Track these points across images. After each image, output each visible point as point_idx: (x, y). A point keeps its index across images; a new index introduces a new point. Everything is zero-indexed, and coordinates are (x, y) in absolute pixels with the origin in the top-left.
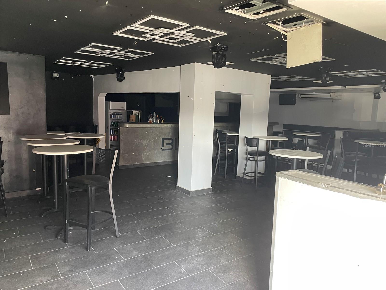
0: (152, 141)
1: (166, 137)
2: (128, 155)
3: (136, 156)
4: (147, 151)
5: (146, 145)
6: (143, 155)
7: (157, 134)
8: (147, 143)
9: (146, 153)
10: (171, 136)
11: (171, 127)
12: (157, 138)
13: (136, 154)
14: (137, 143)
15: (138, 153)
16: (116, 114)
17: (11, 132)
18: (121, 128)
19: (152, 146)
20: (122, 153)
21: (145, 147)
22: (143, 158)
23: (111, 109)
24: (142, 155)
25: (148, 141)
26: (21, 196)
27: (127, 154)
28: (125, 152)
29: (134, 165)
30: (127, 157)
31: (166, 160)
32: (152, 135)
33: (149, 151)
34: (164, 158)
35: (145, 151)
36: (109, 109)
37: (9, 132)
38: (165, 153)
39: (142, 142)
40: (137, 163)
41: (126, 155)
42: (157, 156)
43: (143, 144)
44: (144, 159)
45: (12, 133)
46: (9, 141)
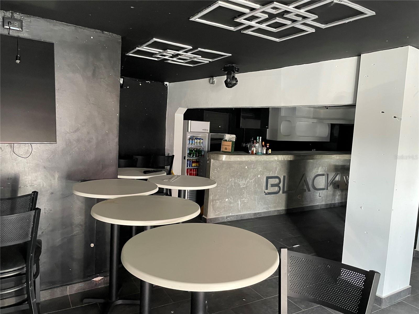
0: (252, 180)
1: (271, 175)
2: (220, 203)
3: (230, 203)
4: (245, 195)
5: (245, 186)
6: (240, 202)
7: (260, 170)
8: (246, 183)
9: (244, 199)
10: (277, 173)
11: (283, 160)
12: (259, 176)
13: (231, 200)
14: (233, 184)
15: (233, 198)
16: (195, 139)
17: (57, 176)
18: (212, 160)
19: (252, 188)
20: (212, 200)
21: (243, 190)
22: (240, 207)
23: (190, 131)
24: (238, 201)
25: (247, 181)
26: (68, 294)
27: (218, 200)
28: (216, 198)
29: (227, 217)
30: (218, 205)
31: (270, 209)
32: (252, 171)
33: (248, 195)
34: (267, 206)
35: (243, 196)
36: (188, 131)
37: (53, 176)
38: (269, 198)
39: (239, 181)
40: (232, 214)
41: (218, 202)
42: (257, 203)
43: (241, 185)
44: (241, 209)
45: (58, 179)
46: (52, 193)
